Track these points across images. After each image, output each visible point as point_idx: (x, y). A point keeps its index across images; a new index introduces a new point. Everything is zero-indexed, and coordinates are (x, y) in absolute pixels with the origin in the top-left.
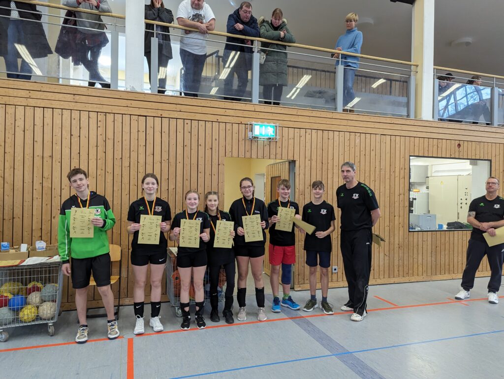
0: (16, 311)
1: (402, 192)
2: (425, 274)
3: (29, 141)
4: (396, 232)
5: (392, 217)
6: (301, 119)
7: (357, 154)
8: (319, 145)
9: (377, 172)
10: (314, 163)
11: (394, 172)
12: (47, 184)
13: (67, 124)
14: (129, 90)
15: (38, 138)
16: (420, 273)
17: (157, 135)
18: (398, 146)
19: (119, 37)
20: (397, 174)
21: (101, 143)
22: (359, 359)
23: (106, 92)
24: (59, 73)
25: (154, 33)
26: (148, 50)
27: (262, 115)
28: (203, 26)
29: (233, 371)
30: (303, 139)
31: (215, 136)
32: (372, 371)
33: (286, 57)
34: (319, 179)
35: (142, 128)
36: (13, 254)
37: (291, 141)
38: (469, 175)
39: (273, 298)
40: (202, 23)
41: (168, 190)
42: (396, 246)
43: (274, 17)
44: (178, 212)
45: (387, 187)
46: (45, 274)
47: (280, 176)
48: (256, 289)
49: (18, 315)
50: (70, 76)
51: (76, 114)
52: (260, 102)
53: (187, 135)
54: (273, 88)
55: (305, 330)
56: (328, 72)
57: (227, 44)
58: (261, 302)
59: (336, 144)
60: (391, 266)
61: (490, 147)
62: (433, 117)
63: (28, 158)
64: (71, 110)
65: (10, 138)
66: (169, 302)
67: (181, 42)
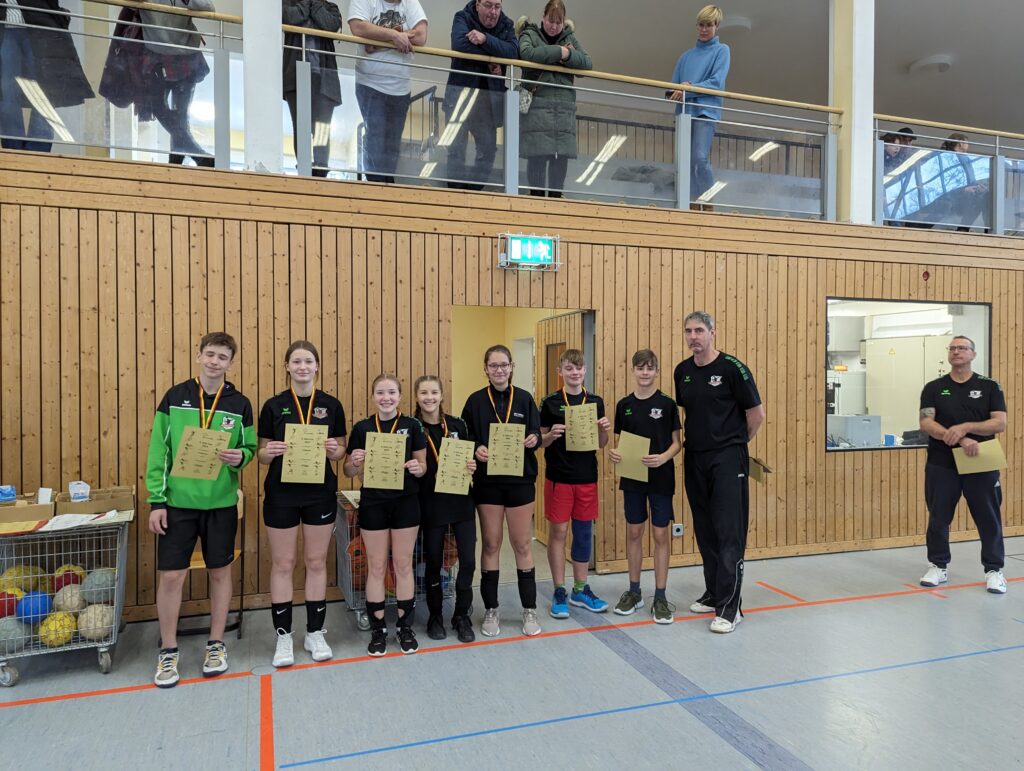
0: (33, 624)
1: (811, 371)
2: (858, 537)
3: (50, 278)
4: (801, 453)
5: (792, 423)
6: (605, 224)
7: (721, 295)
8: (644, 279)
9: (762, 333)
10: (632, 314)
11: (796, 330)
12: (89, 366)
13: (126, 240)
14: (252, 170)
15: (69, 270)
16: (849, 535)
17: (313, 262)
18: (802, 278)
19: (231, 61)
20: (801, 335)
21: (197, 279)
22: (726, 708)
23: (205, 175)
24: (109, 136)
25: (301, 51)
26: (290, 88)
27: (525, 219)
28: (403, 37)
29: (473, 738)
30: (609, 266)
31: (431, 263)
32: (755, 733)
33: (574, 100)
34: (643, 347)
35: (282, 248)
36: (24, 509)
37: (586, 272)
38: (946, 334)
39: (553, 590)
40: (400, 30)
41: (337, 373)
42: (801, 480)
43: (548, 17)
44: (358, 418)
45: (782, 362)
46: (91, 547)
47: (565, 344)
48: (520, 572)
49: (36, 631)
50: (131, 143)
51: (144, 222)
52: (521, 191)
53: (374, 262)
54: (548, 163)
55: (618, 652)
56: (659, 128)
57: (452, 74)
58: (528, 598)
59: (677, 275)
60: (791, 522)
61: (988, 278)
62: (874, 219)
63: (49, 311)
64: (135, 212)
65: (11, 271)
66: (344, 600)
67: (359, 69)
